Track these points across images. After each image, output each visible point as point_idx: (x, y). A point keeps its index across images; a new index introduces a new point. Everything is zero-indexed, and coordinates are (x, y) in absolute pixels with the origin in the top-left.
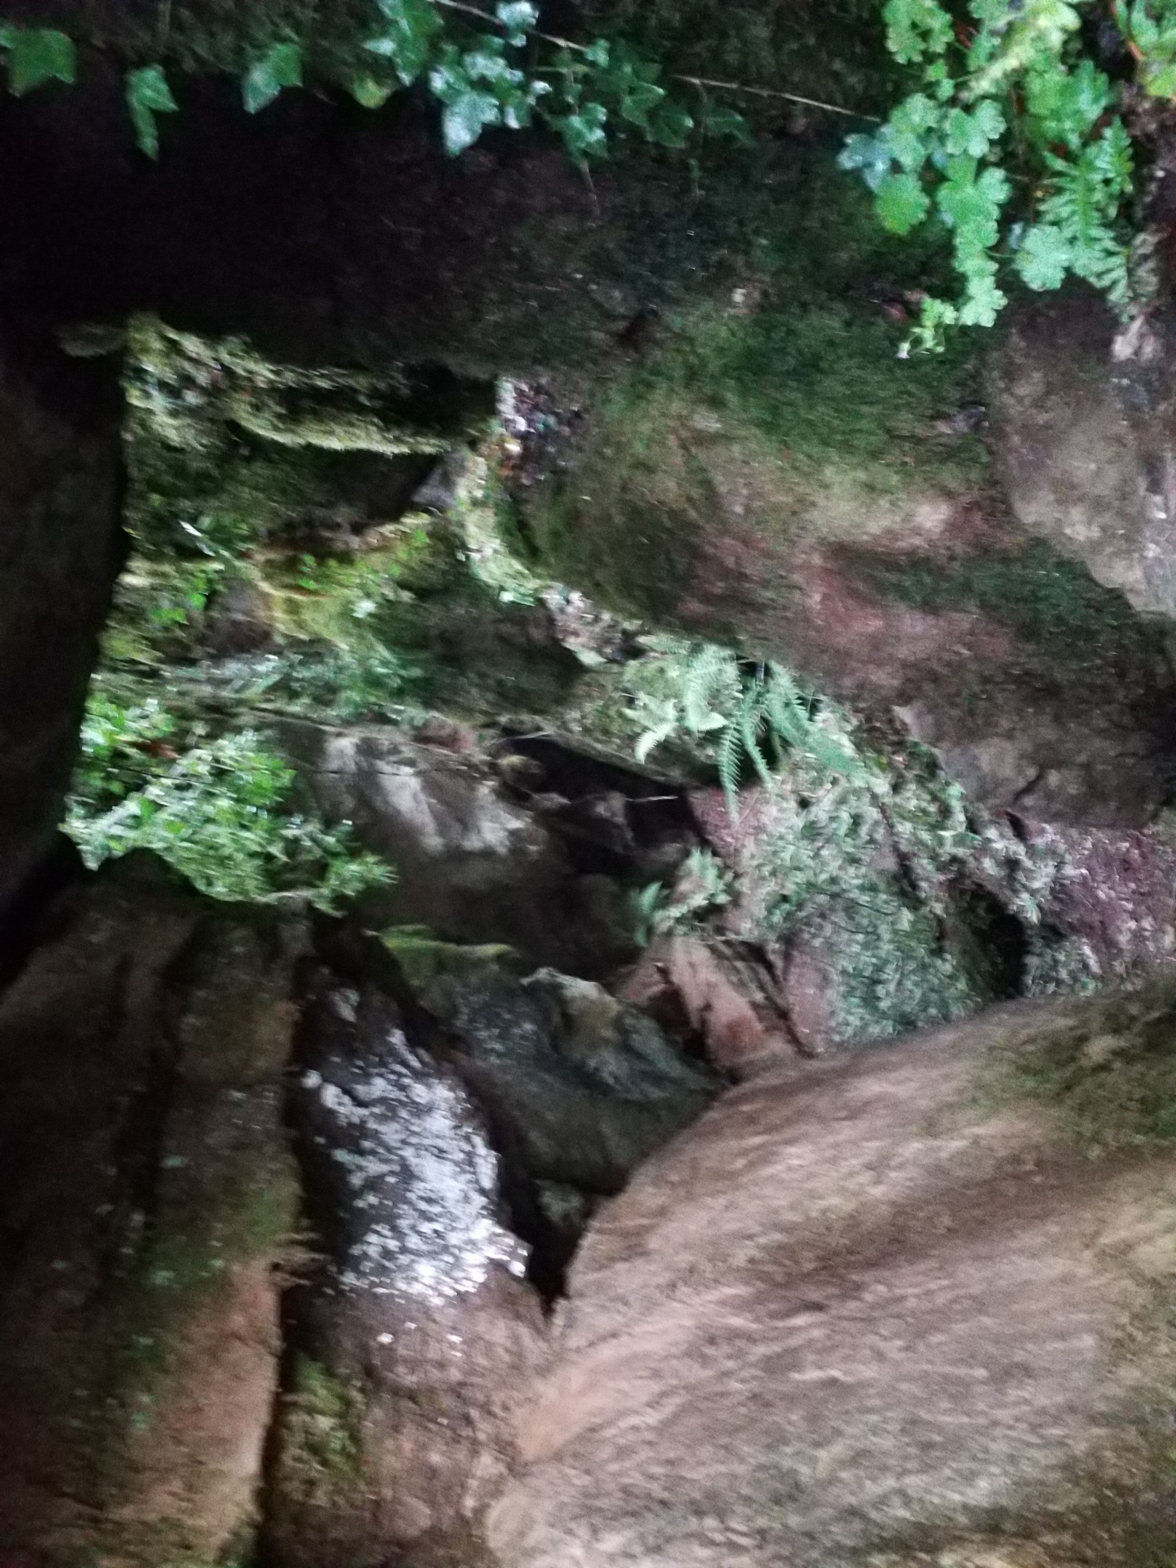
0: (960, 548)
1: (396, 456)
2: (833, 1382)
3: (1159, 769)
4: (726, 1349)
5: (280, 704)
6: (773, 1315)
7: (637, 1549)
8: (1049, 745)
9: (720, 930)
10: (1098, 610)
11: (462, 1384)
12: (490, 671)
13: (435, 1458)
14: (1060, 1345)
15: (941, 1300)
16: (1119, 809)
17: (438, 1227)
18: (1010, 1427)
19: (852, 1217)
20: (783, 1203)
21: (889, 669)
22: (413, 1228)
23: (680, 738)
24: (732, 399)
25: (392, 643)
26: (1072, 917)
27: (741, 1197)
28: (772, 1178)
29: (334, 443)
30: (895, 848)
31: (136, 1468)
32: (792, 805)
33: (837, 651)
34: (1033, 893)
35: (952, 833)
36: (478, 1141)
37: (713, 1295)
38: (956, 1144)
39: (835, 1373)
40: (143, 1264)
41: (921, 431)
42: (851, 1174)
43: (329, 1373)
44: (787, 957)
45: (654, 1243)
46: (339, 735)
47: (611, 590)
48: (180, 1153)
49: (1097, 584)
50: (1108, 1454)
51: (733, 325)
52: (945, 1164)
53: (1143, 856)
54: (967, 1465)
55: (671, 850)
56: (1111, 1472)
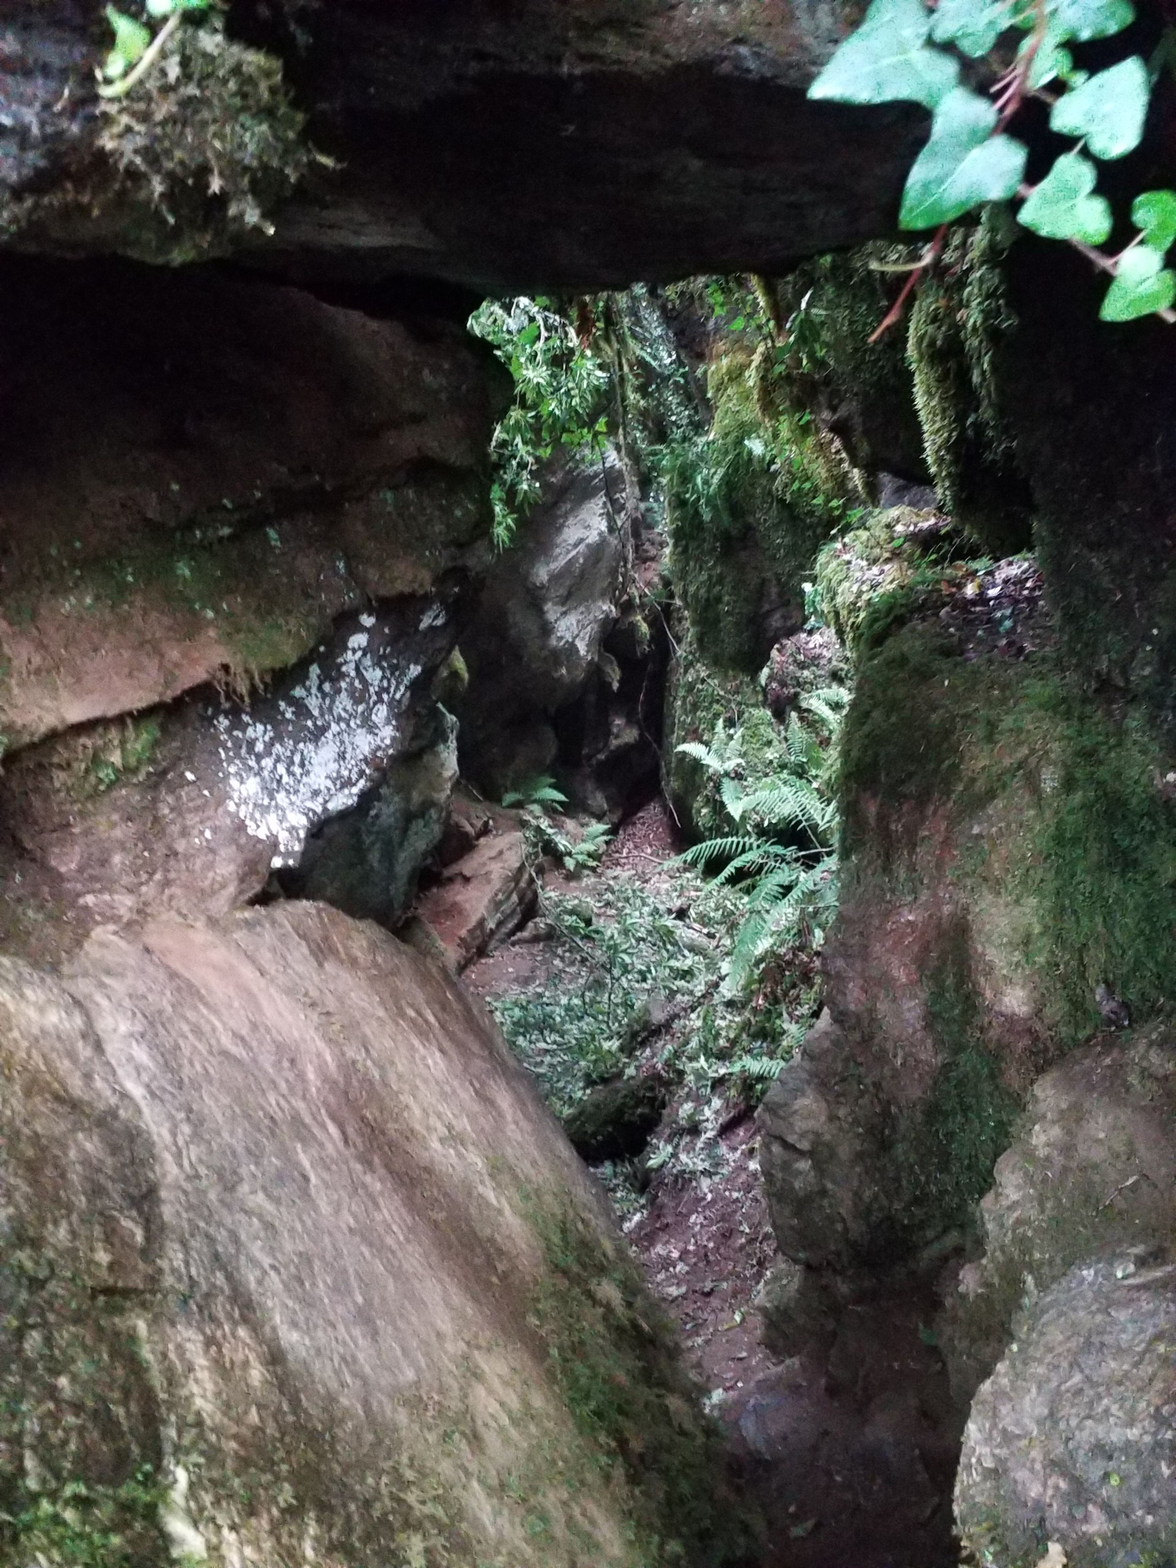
0: (994, 1033)
1: (924, 461)
2: (306, 1179)
3: (838, 1254)
4: (291, 1076)
5: (632, 381)
6: (326, 1104)
7: (145, 1078)
8: (833, 1155)
9: (540, 871)
10: (969, 1168)
11: (176, 854)
12: (728, 588)
13: (117, 859)
14: (399, 1353)
15: (389, 1241)
16: (792, 1228)
17: (285, 779)
18: (337, 1339)
19: (412, 1131)
20: (400, 1068)
21: (863, 997)
22: (278, 760)
23: (710, 779)
24: (1078, 797)
25: (728, 482)
26: (663, 1198)
27: (390, 1027)
28: (412, 1048)
29: (920, 401)
30: (675, 1017)
31: (34, 616)
32: (677, 903)
33: (866, 947)
34: (674, 1155)
35: (706, 1066)
36: (362, 783)
37: (321, 1044)
38: (491, 1196)
39: (313, 1179)
40: (191, 551)
41: (1092, 973)
42: (439, 1116)
43: (156, 744)
44: (535, 939)
45: (330, 967)
46: (618, 448)
47: (866, 728)
48: (283, 538)
49: (994, 1162)
50: (350, 1424)
51: (1144, 779)
52: (475, 1194)
53: (742, 1248)
54: (301, 1318)
55: (599, 800)
56: (339, 1433)
